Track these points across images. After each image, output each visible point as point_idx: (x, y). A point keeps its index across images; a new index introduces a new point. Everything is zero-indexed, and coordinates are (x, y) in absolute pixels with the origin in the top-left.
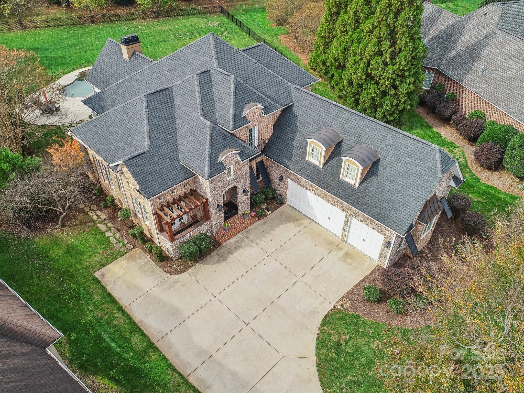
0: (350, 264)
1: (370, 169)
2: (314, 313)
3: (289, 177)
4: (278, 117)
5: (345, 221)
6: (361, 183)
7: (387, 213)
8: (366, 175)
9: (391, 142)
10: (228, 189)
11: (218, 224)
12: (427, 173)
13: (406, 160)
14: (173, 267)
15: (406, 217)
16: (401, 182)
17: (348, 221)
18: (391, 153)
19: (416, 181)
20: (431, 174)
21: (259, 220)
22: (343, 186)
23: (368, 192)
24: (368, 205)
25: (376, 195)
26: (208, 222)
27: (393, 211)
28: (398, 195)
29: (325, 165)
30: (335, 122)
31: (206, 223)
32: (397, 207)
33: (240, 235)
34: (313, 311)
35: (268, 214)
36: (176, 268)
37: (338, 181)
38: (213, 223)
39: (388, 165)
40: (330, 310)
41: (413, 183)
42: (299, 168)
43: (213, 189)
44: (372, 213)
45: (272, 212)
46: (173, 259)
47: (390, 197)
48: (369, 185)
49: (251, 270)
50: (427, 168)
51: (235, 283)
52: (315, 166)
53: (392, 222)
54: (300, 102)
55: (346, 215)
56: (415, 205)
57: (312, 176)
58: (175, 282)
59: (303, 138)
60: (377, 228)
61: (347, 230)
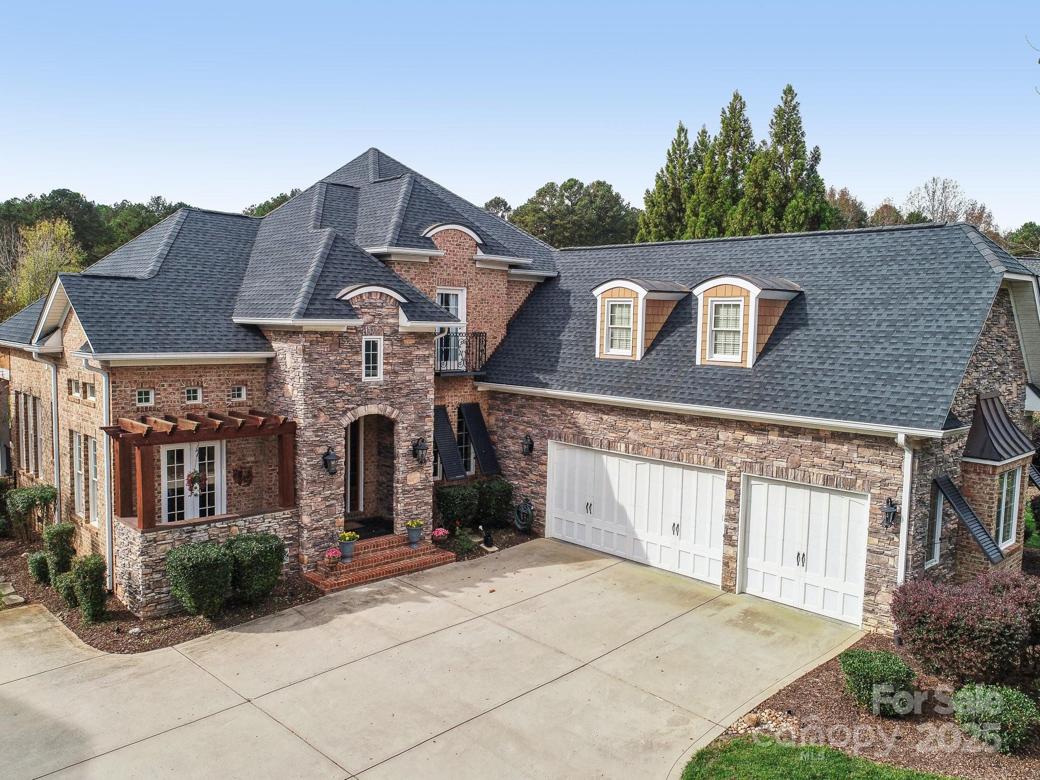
0: (768, 633)
1: (782, 318)
2: (649, 747)
3: (550, 435)
4: (520, 304)
5: (729, 503)
6: (760, 356)
7: (864, 392)
8: (774, 334)
9: (827, 256)
10: (362, 411)
11: (322, 532)
12: (958, 275)
13: (884, 272)
14: (130, 632)
15: (933, 384)
16: (884, 317)
17: (737, 495)
18: (834, 273)
19: (930, 300)
20: (970, 275)
21: (457, 561)
22: (710, 376)
23: (789, 367)
24: (793, 395)
25: (815, 366)
26: (288, 513)
27: (880, 383)
28: (886, 345)
29: (648, 351)
30: (668, 271)
31: (279, 514)
32: (891, 370)
33: (391, 582)
34: (643, 741)
35: (487, 552)
36: (139, 636)
37: (693, 372)
38: (306, 519)
39: (834, 297)
40: (716, 741)
41: (925, 306)
42: (575, 380)
43: (314, 388)
44: (813, 408)
45: (500, 549)
46: (140, 614)
47: (861, 356)
48: (787, 352)
49: (410, 644)
50: (952, 266)
51: (343, 670)
52: (621, 363)
53: (889, 410)
54: (574, 268)
55: (731, 475)
56: (952, 349)
57: (613, 384)
58: (116, 668)
59: (584, 322)
60: (840, 473)
61: (738, 537)
